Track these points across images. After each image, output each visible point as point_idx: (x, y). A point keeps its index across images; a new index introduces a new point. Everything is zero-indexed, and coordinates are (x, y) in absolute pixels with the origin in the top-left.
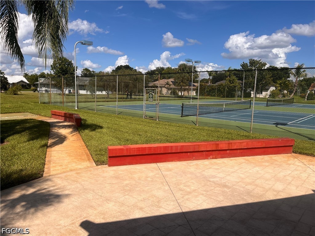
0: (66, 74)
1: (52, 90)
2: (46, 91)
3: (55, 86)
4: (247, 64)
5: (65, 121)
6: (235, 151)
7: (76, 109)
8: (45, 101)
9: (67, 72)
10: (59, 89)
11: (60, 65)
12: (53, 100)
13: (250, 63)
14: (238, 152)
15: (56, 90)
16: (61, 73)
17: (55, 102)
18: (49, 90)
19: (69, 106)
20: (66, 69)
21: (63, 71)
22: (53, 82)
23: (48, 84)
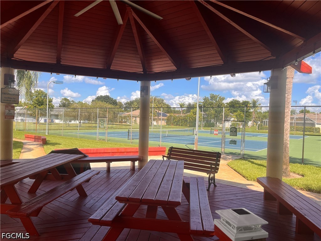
0: (42, 104)
1: (27, 119)
2: (22, 120)
3: (31, 115)
4: (208, 98)
5: (35, 141)
7: (47, 134)
8: (21, 129)
9: (43, 103)
10: (34, 118)
11: (36, 97)
12: (27, 128)
13: (211, 97)
15: (31, 119)
16: (37, 104)
17: (29, 130)
18: (25, 119)
19: (41, 133)
20: (42, 100)
21: (39, 102)
22: (29, 112)
23: (24, 114)
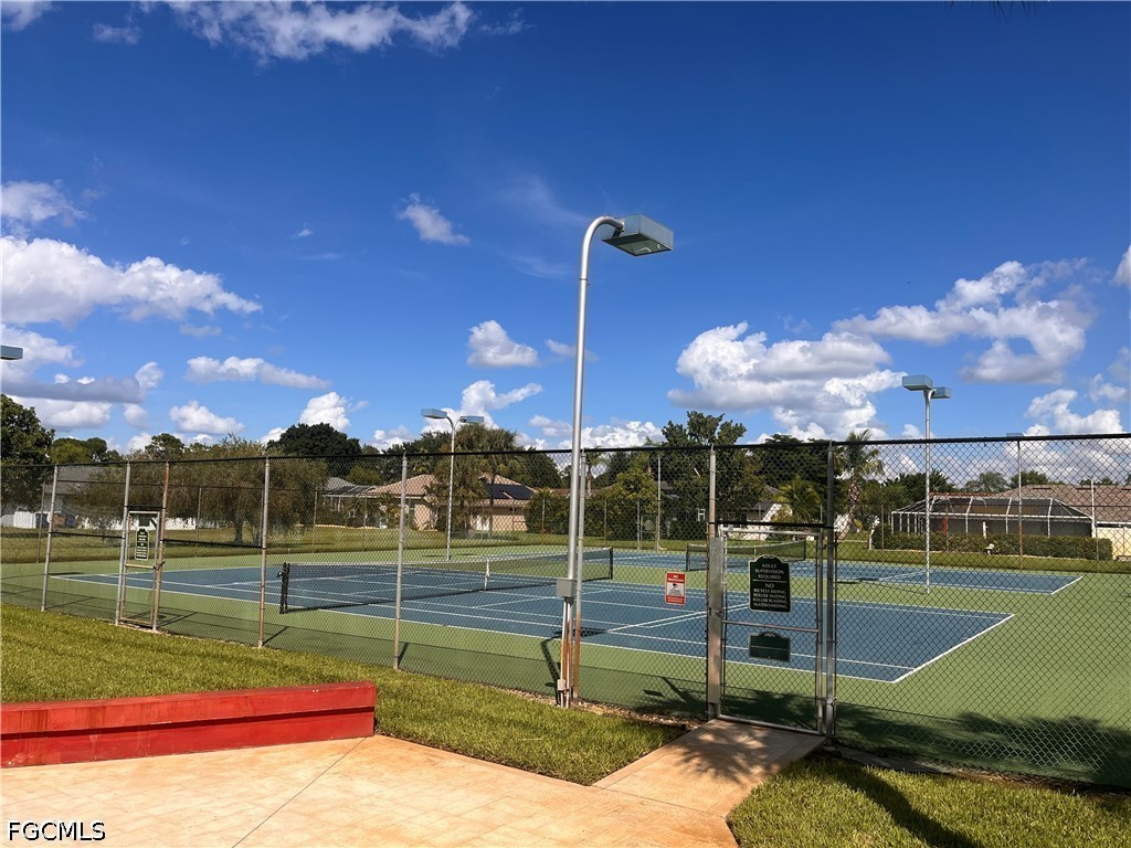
4: (681, 427)
6: (126, 737)
9: (10, 449)
13: (691, 424)
14: (139, 738)
20: (6, 439)
